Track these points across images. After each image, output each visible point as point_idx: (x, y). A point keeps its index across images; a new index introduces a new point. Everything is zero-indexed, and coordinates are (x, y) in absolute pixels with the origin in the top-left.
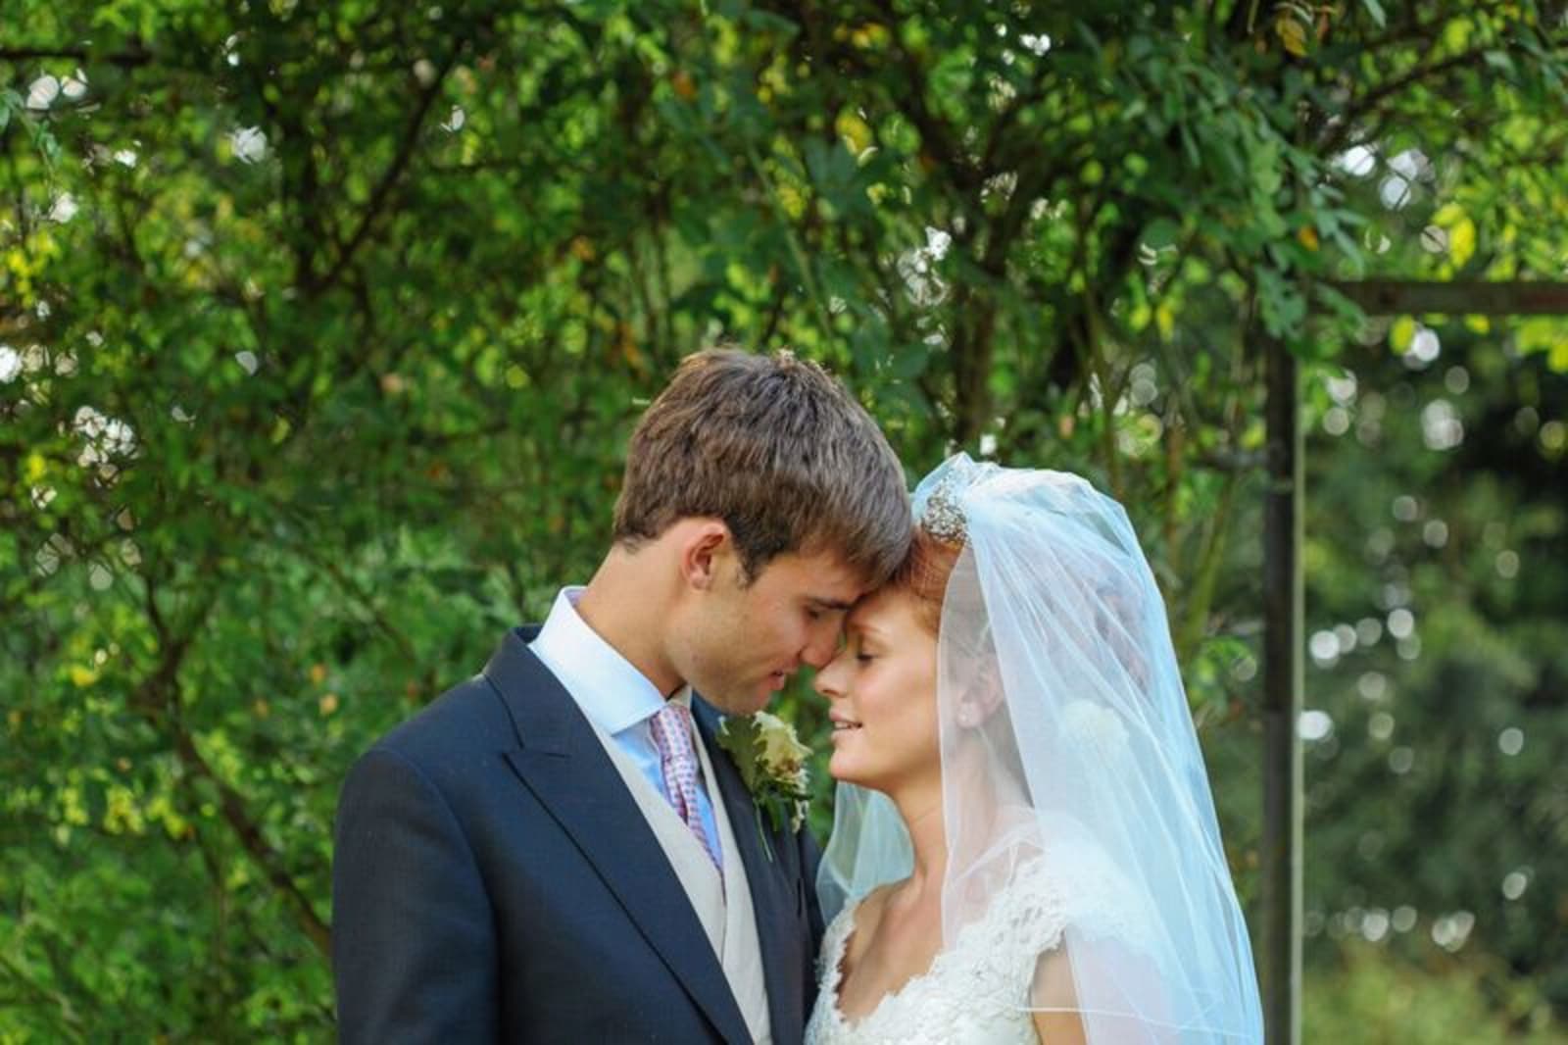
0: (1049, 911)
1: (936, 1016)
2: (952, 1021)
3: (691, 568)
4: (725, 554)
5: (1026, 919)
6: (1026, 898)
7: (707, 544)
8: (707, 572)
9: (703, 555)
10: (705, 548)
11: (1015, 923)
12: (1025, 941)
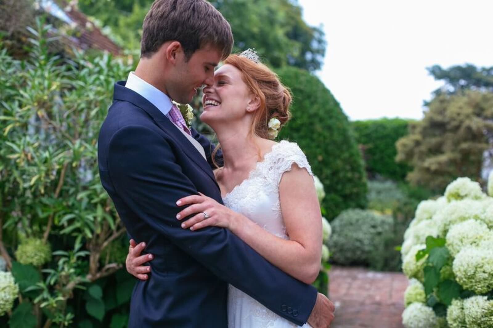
0: (287, 159)
1: (252, 191)
2: (257, 193)
3: (170, 57)
4: (180, 52)
5: (278, 162)
6: (277, 155)
7: (174, 48)
8: (175, 58)
9: (173, 53)
10: (174, 50)
11: (275, 163)
12: (278, 168)
